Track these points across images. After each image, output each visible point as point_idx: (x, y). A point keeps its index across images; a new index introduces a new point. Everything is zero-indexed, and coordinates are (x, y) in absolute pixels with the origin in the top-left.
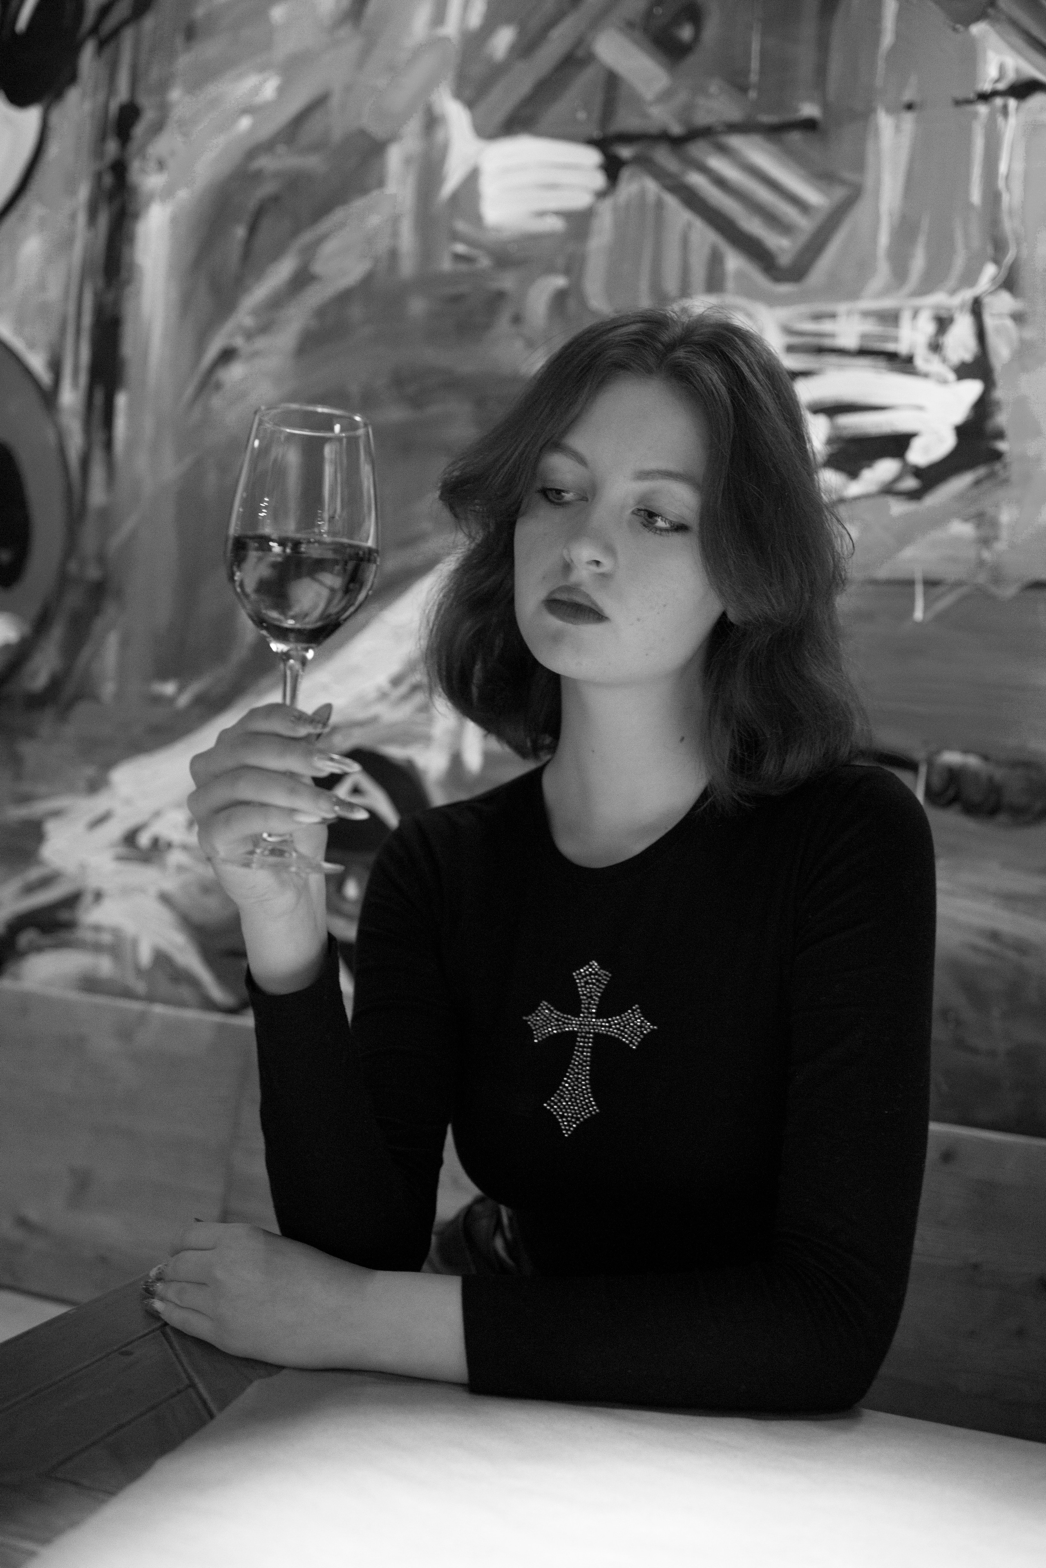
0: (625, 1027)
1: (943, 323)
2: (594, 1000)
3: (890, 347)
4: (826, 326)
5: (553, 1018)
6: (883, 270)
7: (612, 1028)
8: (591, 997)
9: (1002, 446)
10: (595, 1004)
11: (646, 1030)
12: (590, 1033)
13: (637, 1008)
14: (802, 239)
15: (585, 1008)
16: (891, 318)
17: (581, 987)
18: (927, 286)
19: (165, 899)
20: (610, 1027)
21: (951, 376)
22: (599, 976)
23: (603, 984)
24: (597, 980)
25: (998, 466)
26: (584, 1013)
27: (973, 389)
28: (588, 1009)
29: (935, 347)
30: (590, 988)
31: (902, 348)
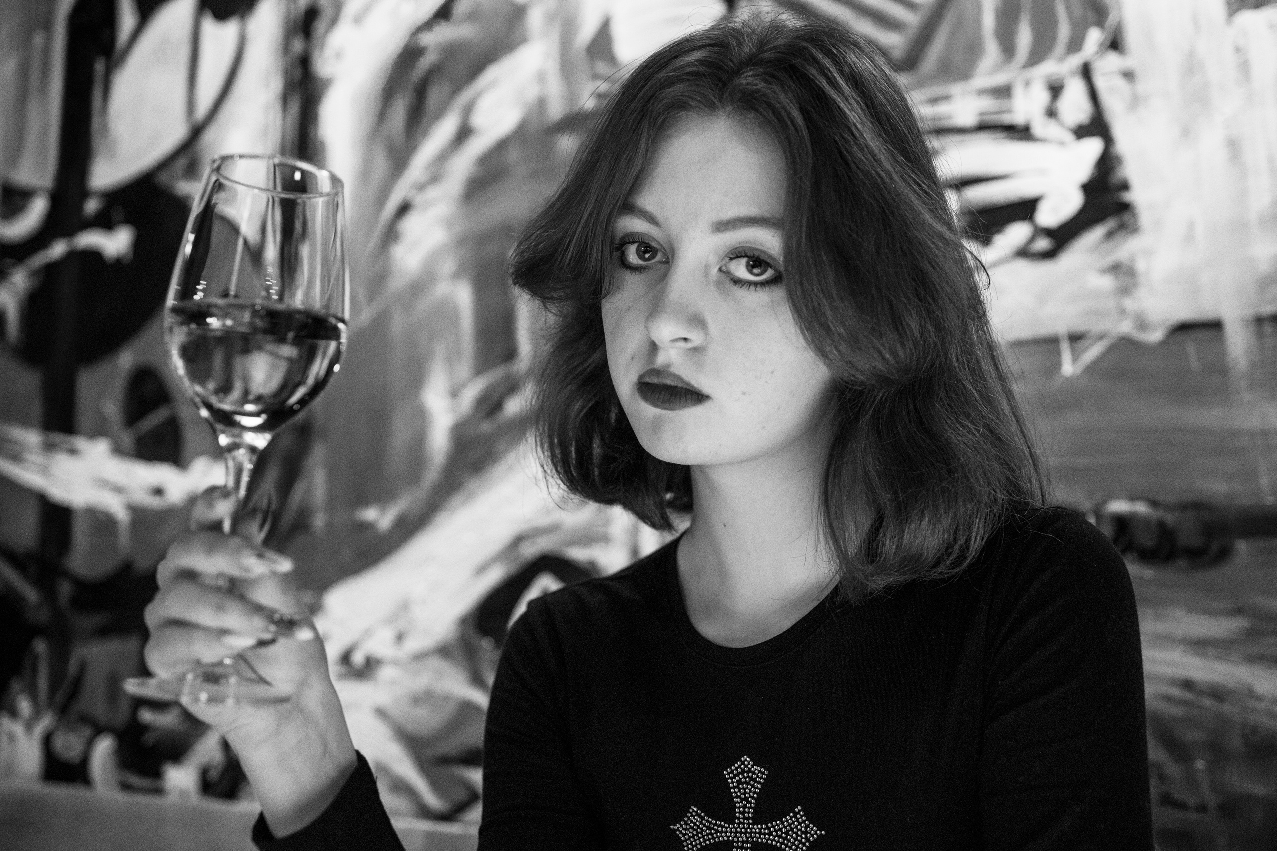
0: (787, 833)
1: (1055, 90)
2: (751, 803)
3: (1007, 119)
4: (942, 109)
5: (704, 825)
6: (992, 49)
7: (772, 835)
8: (746, 799)
9: (1128, 197)
10: (750, 807)
11: (812, 836)
12: (747, 842)
13: (799, 811)
14: (911, 33)
15: (740, 813)
16: (1003, 92)
17: (734, 787)
18: (1037, 56)
19: (381, 713)
20: (770, 833)
21: (1070, 137)
22: (754, 773)
23: (759, 783)
24: (751, 778)
25: (1126, 217)
26: (739, 818)
27: (1093, 147)
28: (743, 813)
29: (1051, 113)
30: (745, 789)
31: (1018, 117)
